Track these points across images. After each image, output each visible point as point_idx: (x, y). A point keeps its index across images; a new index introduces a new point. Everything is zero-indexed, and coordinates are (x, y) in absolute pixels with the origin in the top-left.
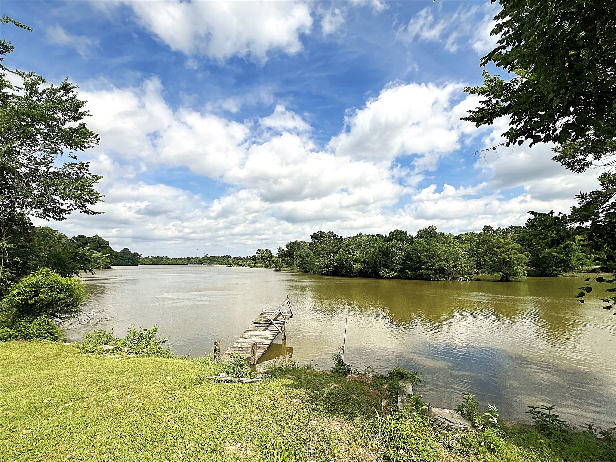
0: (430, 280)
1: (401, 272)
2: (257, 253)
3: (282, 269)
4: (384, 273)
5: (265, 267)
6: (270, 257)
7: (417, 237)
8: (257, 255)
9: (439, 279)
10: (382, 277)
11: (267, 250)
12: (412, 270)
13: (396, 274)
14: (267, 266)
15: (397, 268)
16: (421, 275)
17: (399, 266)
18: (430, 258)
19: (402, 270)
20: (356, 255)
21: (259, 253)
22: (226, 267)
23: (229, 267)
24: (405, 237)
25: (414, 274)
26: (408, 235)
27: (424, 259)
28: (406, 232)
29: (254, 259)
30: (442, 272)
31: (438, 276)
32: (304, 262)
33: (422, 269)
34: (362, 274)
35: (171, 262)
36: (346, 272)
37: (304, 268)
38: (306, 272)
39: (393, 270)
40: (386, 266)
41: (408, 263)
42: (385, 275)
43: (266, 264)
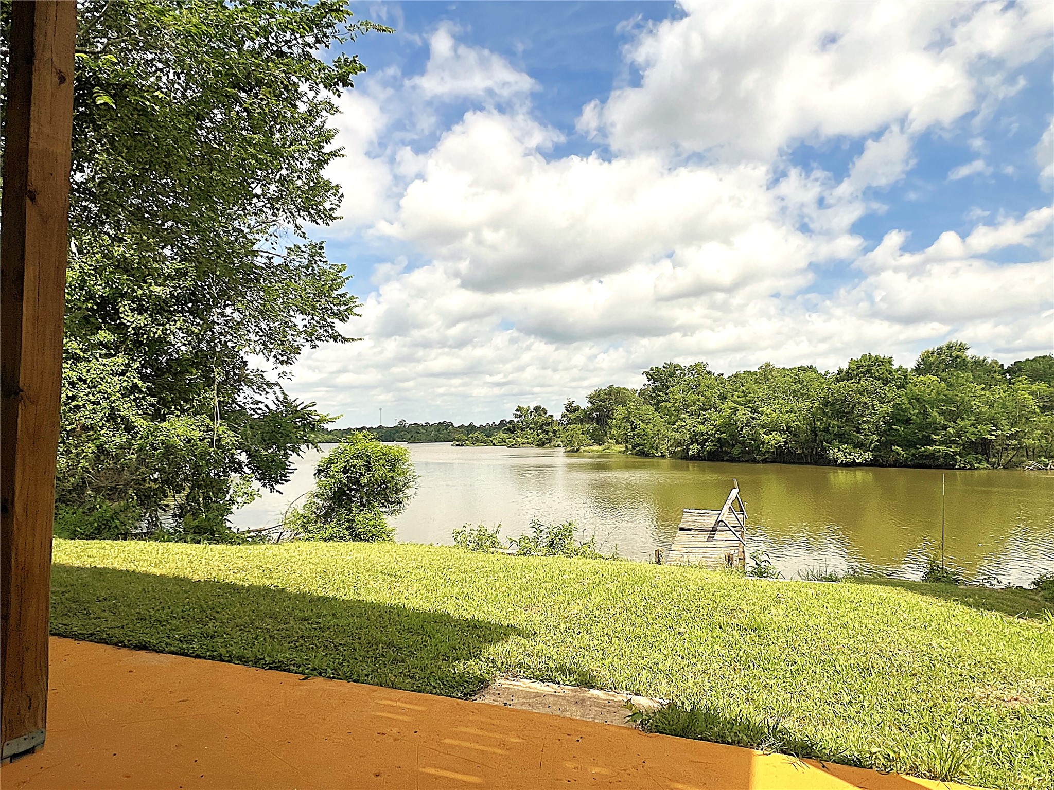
0: (952, 467)
1: (879, 450)
2: (516, 416)
3: (583, 448)
4: (837, 453)
5: (538, 445)
6: (548, 424)
7: (918, 370)
8: (516, 420)
9: (976, 466)
10: (834, 463)
11: (537, 409)
12: (908, 444)
13: (869, 456)
14: (544, 444)
15: (871, 443)
16: (932, 456)
17: (876, 438)
18: (953, 417)
19: (885, 445)
20: (769, 413)
21: (520, 416)
22: (452, 445)
23: (458, 445)
24: (890, 373)
25: (914, 455)
26: (895, 367)
27: (940, 419)
28: (890, 361)
29: (509, 428)
30: (982, 448)
31: (970, 458)
32: (637, 431)
33: (933, 442)
34: (780, 457)
35: (330, 436)
36: (744, 452)
37: (638, 445)
38: (644, 454)
39: (859, 445)
40: (842, 438)
41: (897, 430)
42: (842, 459)
43: (541, 439)
